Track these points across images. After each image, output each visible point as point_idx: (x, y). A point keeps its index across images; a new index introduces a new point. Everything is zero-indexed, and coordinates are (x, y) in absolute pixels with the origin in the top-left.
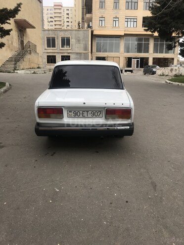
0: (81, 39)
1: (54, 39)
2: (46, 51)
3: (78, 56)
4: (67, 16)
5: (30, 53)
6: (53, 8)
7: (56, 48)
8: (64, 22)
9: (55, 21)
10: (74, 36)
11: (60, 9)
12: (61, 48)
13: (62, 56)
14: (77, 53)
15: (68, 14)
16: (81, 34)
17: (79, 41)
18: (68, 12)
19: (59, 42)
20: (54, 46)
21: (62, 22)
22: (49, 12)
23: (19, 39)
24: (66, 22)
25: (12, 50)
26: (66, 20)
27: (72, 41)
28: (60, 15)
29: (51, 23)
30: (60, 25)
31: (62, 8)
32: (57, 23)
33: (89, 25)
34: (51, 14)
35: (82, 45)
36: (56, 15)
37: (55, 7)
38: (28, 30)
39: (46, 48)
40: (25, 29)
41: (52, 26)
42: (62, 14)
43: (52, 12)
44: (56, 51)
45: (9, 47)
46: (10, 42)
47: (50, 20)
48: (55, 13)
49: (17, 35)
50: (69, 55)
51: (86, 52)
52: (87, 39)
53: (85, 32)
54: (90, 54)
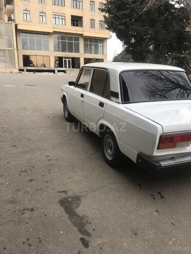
0: (3, 33)
3: (2, 54)
16: (3, 27)
33: (10, 18)
35: (5, 41)
51: (11, 49)
52: (11, 34)
53: (8, 26)
54: (16, 51)
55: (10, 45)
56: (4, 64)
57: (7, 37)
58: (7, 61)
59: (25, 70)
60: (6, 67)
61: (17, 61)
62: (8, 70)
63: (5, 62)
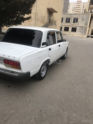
0: (85, 19)
1: (69, 19)
2: (65, 25)
3: (81, 28)
4: (83, 7)
5: (52, 25)
6: (76, 3)
7: (70, 23)
8: (81, 10)
9: (76, 10)
10: (80, 17)
11: (80, 3)
12: (72, 24)
13: (72, 28)
14: (81, 27)
15: (84, 6)
16: (85, 16)
17: (83, 20)
18: (84, 5)
19: (72, 20)
20: (69, 22)
21: (80, 10)
22: (74, 5)
23: (48, 18)
24: (82, 10)
25: (43, 23)
26: (82, 9)
27: (79, 20)
28: (79, 7)
29: (74, 11)
30: (78, 12)
31: (81, 3)
32: (77, 11)
33: (91, 11)
34: (74, 6)
35: (84, 22)
36: (77, 7)
37: (78, 3)
38: (54, 14)
39: (65, 23)
40: (53, 13)
41: (74, 12)
42: (81, 6)
43: (75, 5)
44: (70, 25)
45: (42, 21)
46: (43, 19)
47: (73, 9)
48: (77, 5)
49: (48, 16)
50: (76, 27)
51: (86, 26)
52: (88, 19)
53: (88, 15)
54: (88, 27)
55: (86, 24)
56: (81, 33)
57: (86, 21)
58: (83, 32)
59: (90, 36)
60: (81, 35)
61: (87, 32)
62: (82, 36)
63: (82, 32)
